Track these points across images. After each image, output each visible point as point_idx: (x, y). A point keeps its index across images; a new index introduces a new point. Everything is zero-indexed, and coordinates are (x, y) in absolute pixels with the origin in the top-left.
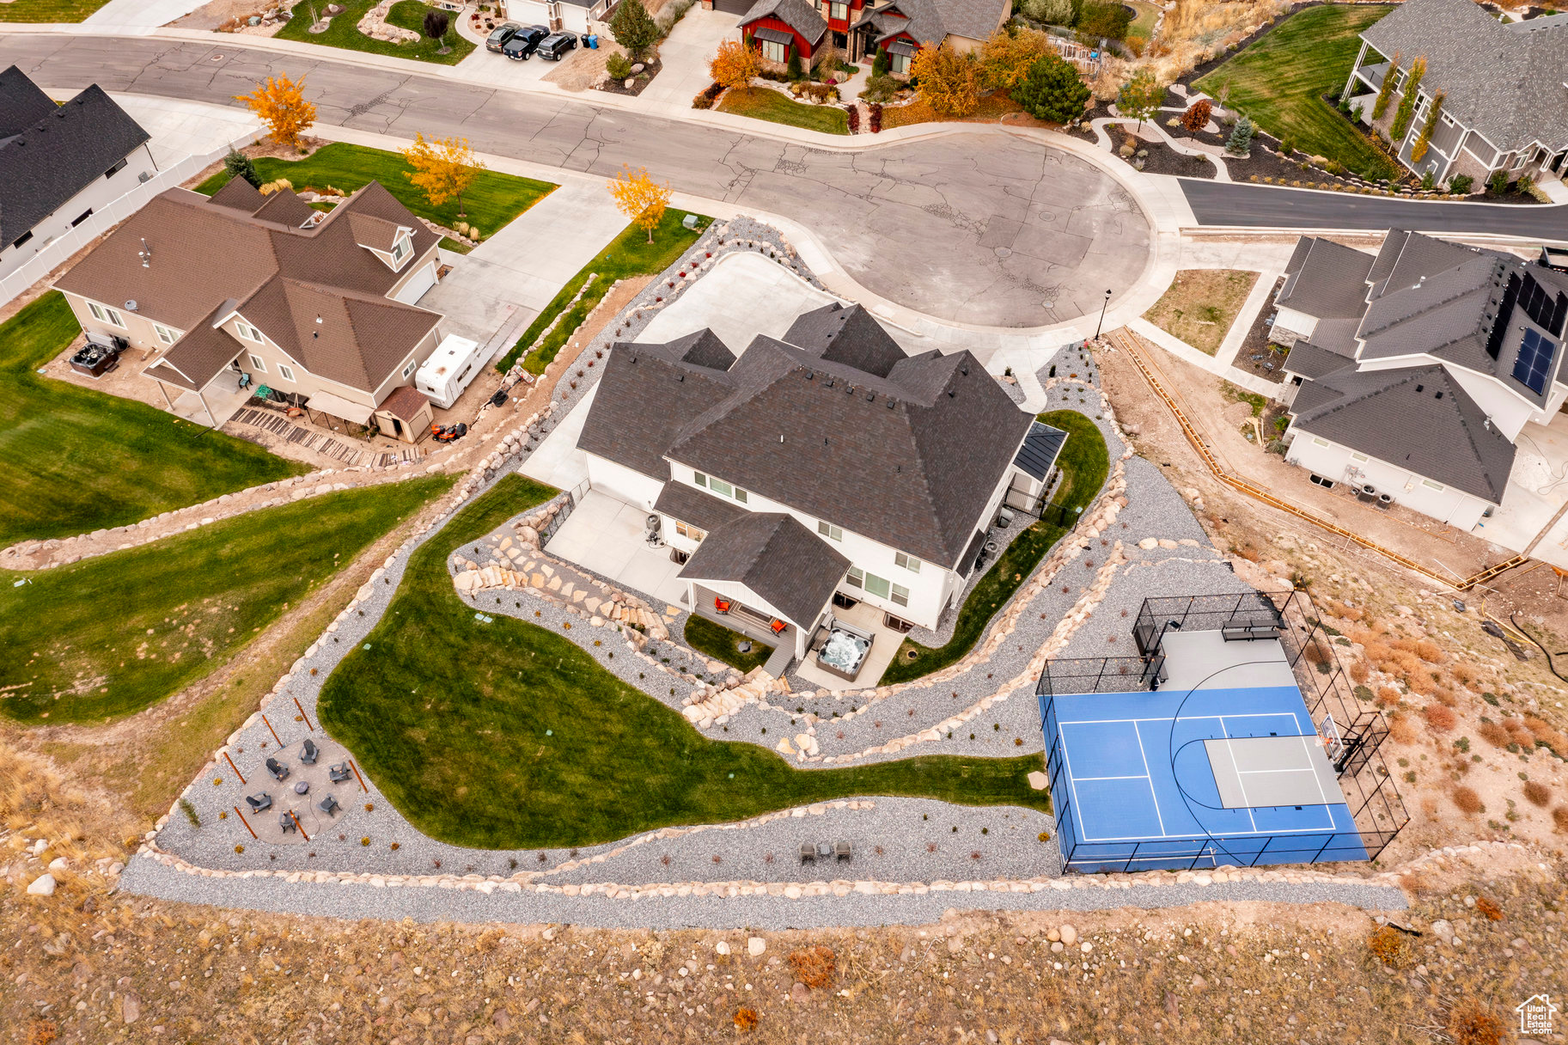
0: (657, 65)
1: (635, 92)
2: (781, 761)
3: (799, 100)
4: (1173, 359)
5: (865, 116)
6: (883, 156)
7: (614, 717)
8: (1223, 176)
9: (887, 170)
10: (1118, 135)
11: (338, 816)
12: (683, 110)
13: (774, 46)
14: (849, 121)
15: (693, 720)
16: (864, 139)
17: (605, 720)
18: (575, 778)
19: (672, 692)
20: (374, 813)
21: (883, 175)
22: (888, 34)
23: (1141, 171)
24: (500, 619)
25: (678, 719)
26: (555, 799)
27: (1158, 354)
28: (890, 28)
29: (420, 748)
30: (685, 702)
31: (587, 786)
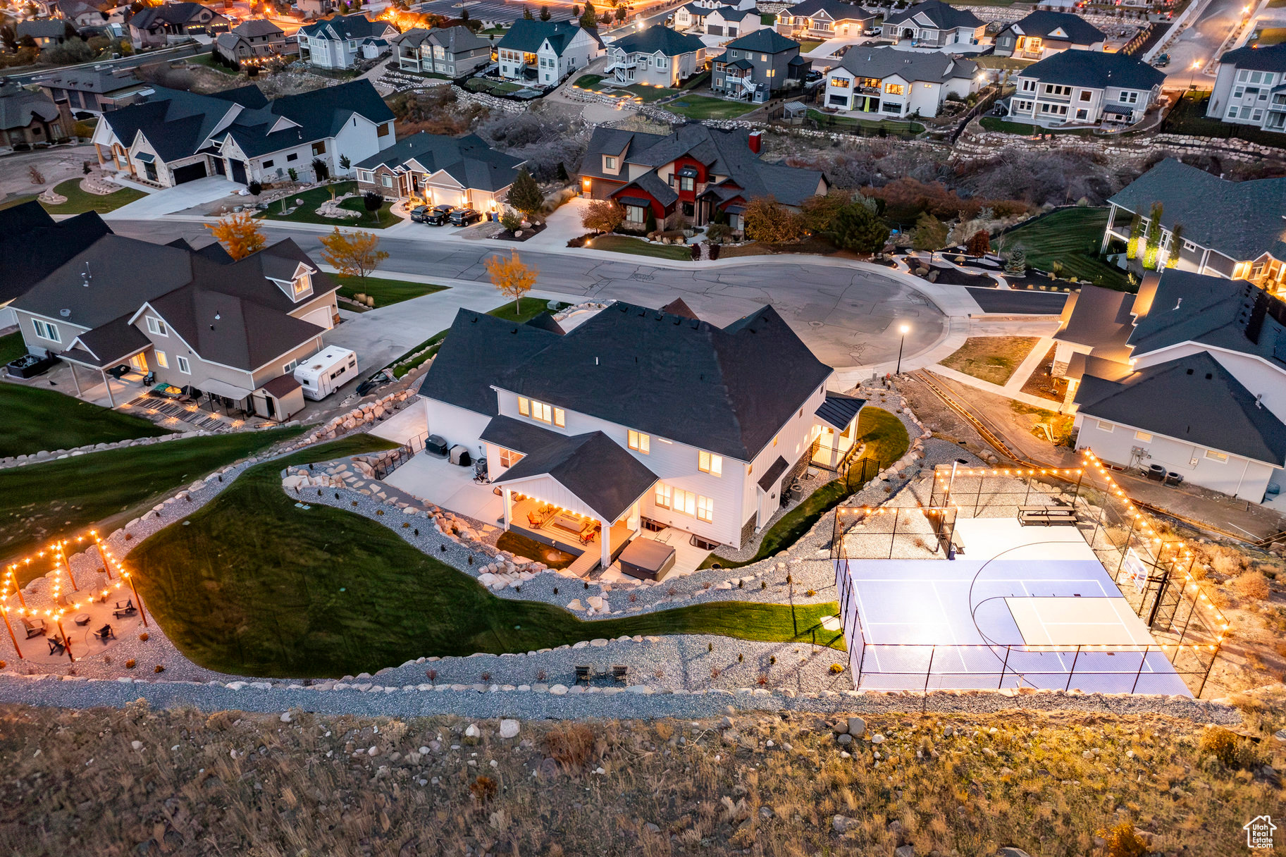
0: (543, 227)
1: (522, 239)
2: (570, 615)
3: (653, 242)
4: (965, 387)
5: (705, 251)
6: (719, 272)
7: (409, 579)
8: (1003, 285)
9: (720, 279)
10: (914, 265)
11: (111, 643)
12: (561, 248)
13: (635, 209)
14: (695, 253)
15: (487, 584)
16: (704, 263)
17: (400, 582)
18: (361, 623)
19: (470, 561)
20: (148, 643)
21: (718, 282)
22: (726, 199)
23: (935, 282)
24: (316, 507)
25: (473, 583)
26: (336, 638)
27: (953, 384)
28: (727, 194)
29: (210, 596)
30: (481, 570)
31: (370, 630)
